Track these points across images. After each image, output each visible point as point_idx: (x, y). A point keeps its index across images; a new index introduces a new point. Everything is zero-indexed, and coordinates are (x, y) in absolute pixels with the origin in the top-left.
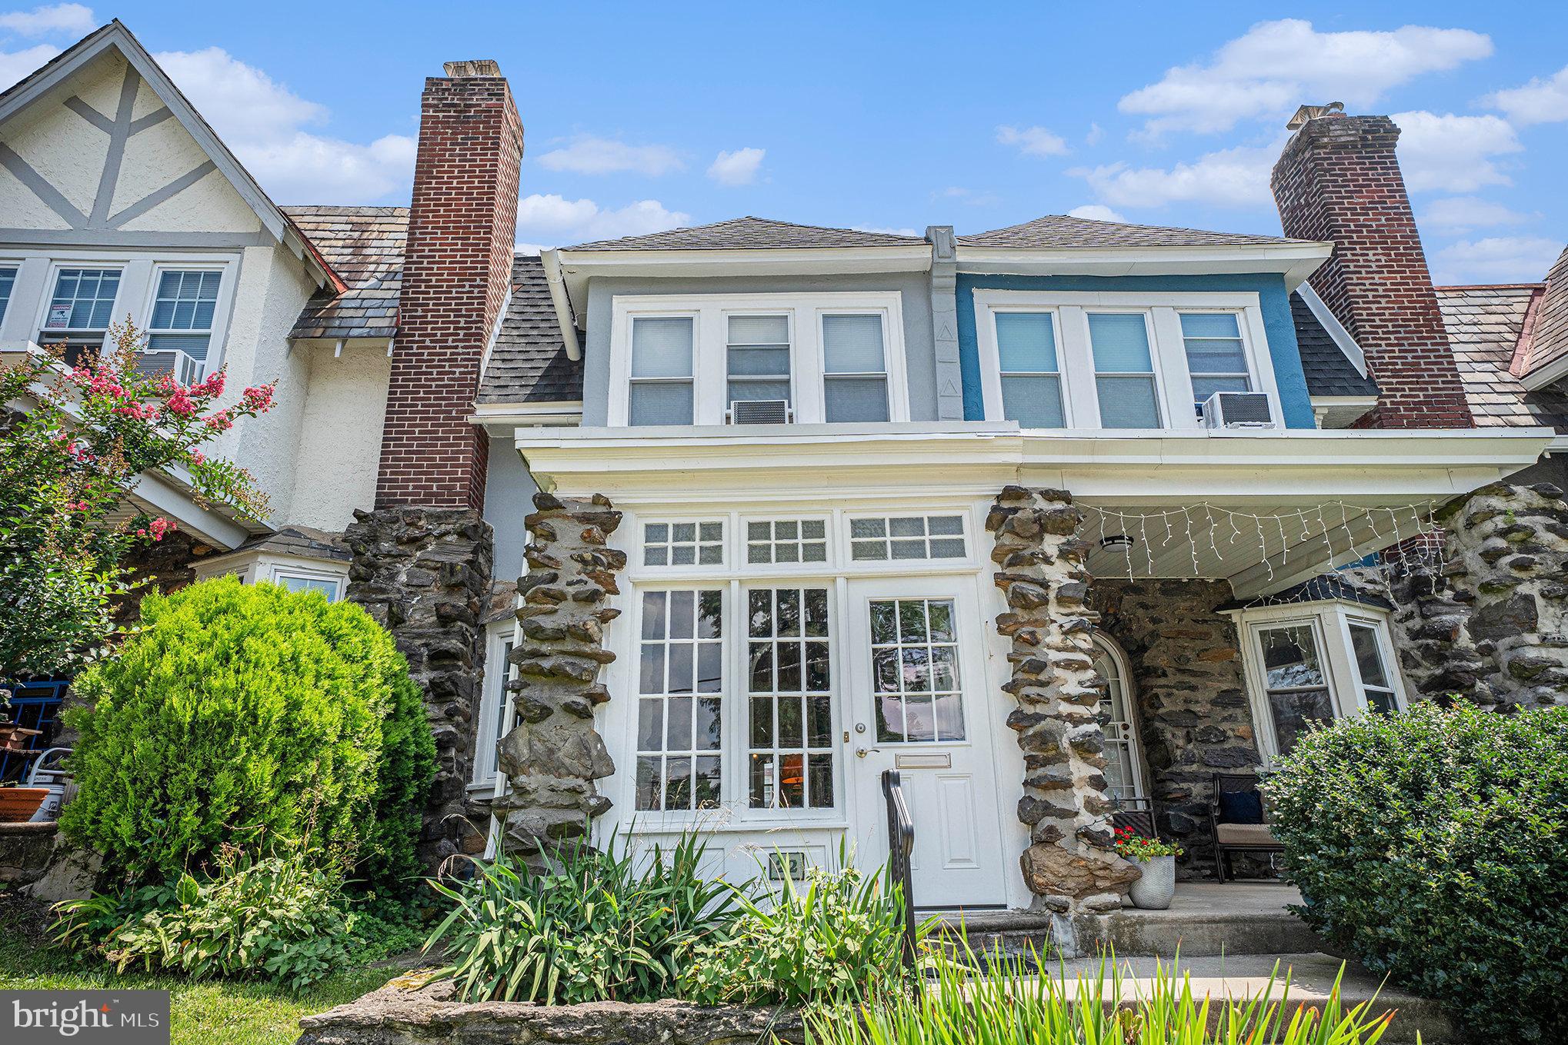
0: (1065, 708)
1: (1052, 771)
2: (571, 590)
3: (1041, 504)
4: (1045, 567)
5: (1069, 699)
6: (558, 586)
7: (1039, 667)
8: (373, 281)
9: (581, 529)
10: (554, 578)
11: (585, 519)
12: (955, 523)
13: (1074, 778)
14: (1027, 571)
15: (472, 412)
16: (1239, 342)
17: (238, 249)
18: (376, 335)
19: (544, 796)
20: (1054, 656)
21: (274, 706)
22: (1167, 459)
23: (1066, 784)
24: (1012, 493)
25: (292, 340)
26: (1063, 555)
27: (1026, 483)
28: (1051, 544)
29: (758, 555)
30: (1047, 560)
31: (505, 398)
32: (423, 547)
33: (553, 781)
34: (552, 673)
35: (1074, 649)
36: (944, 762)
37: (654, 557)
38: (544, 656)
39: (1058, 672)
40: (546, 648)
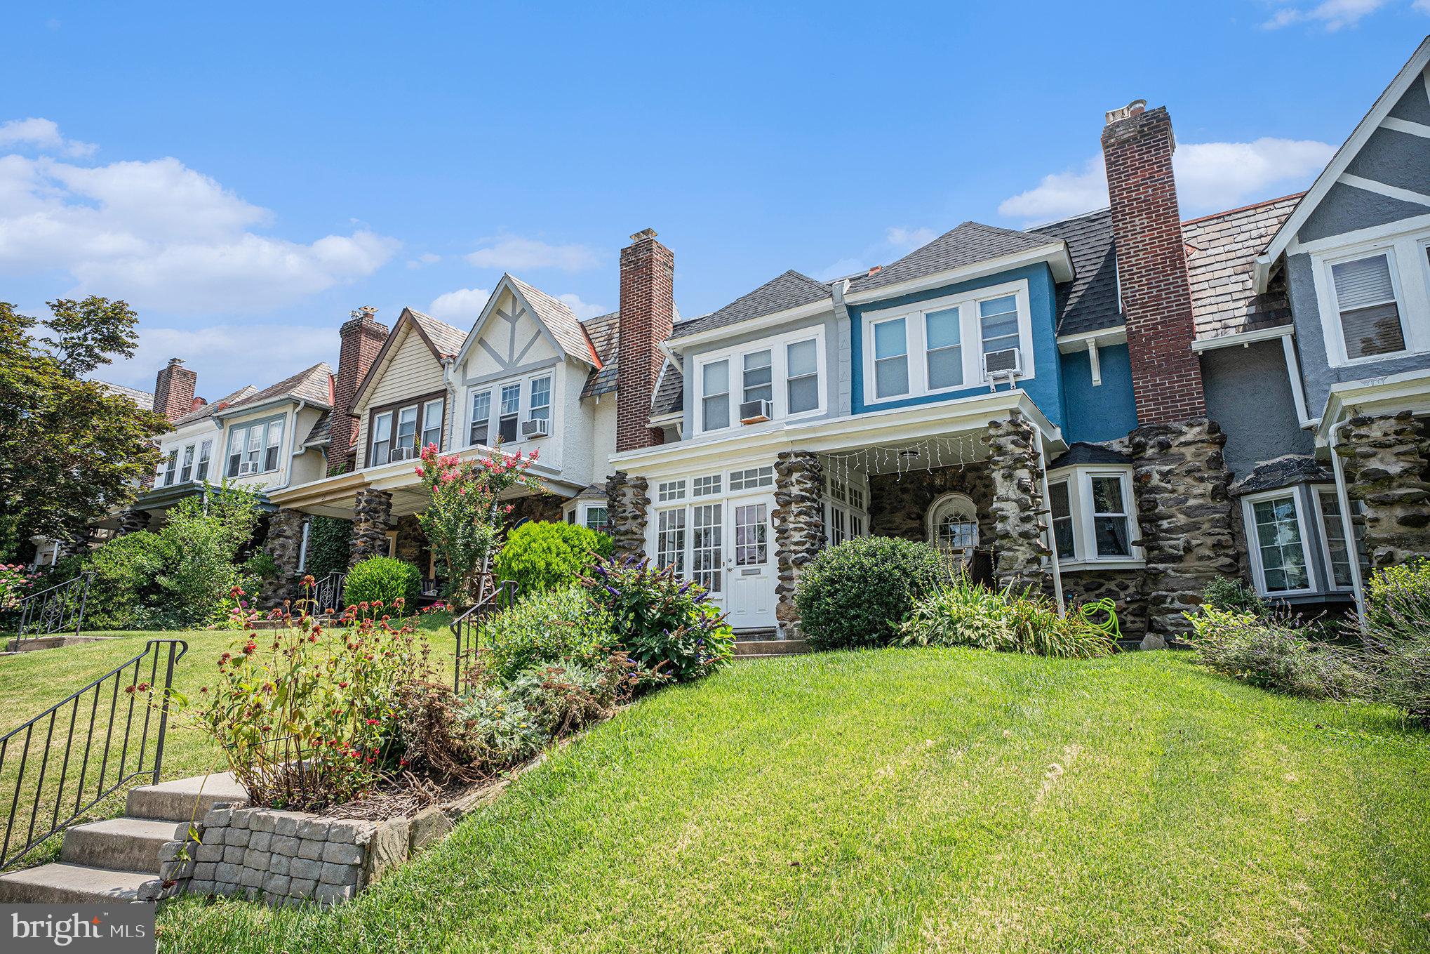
0: (793, 548)
1: (786, 573)
2: (631, 515)
3: (793, 459)
4: (791, 488)
5: (796, 544)
6: (626, 514)
7: (787, 531)
8: (612, 359)
9: (634, 491)
10: (624, 511)
12: (767, 470)
13: (794, 576)
14: (786, 490)
15: (648, 422)
16: (1015, 313)
17: (554, 365)
18: (611, 389)
20: (792, 526)
21: (542, 565)
23: (791, 579)
24: (781, 456)
25: (581, 399)
26: (798, 482)
27: (787, 450)
28: (795, 476)
29: (697, 493)
30: (792, 484)
31: (661, 413)
35: (800, 522)
36: (758, 572)
37: (662, 498)
39: (792, 533)
40: (622, 538)
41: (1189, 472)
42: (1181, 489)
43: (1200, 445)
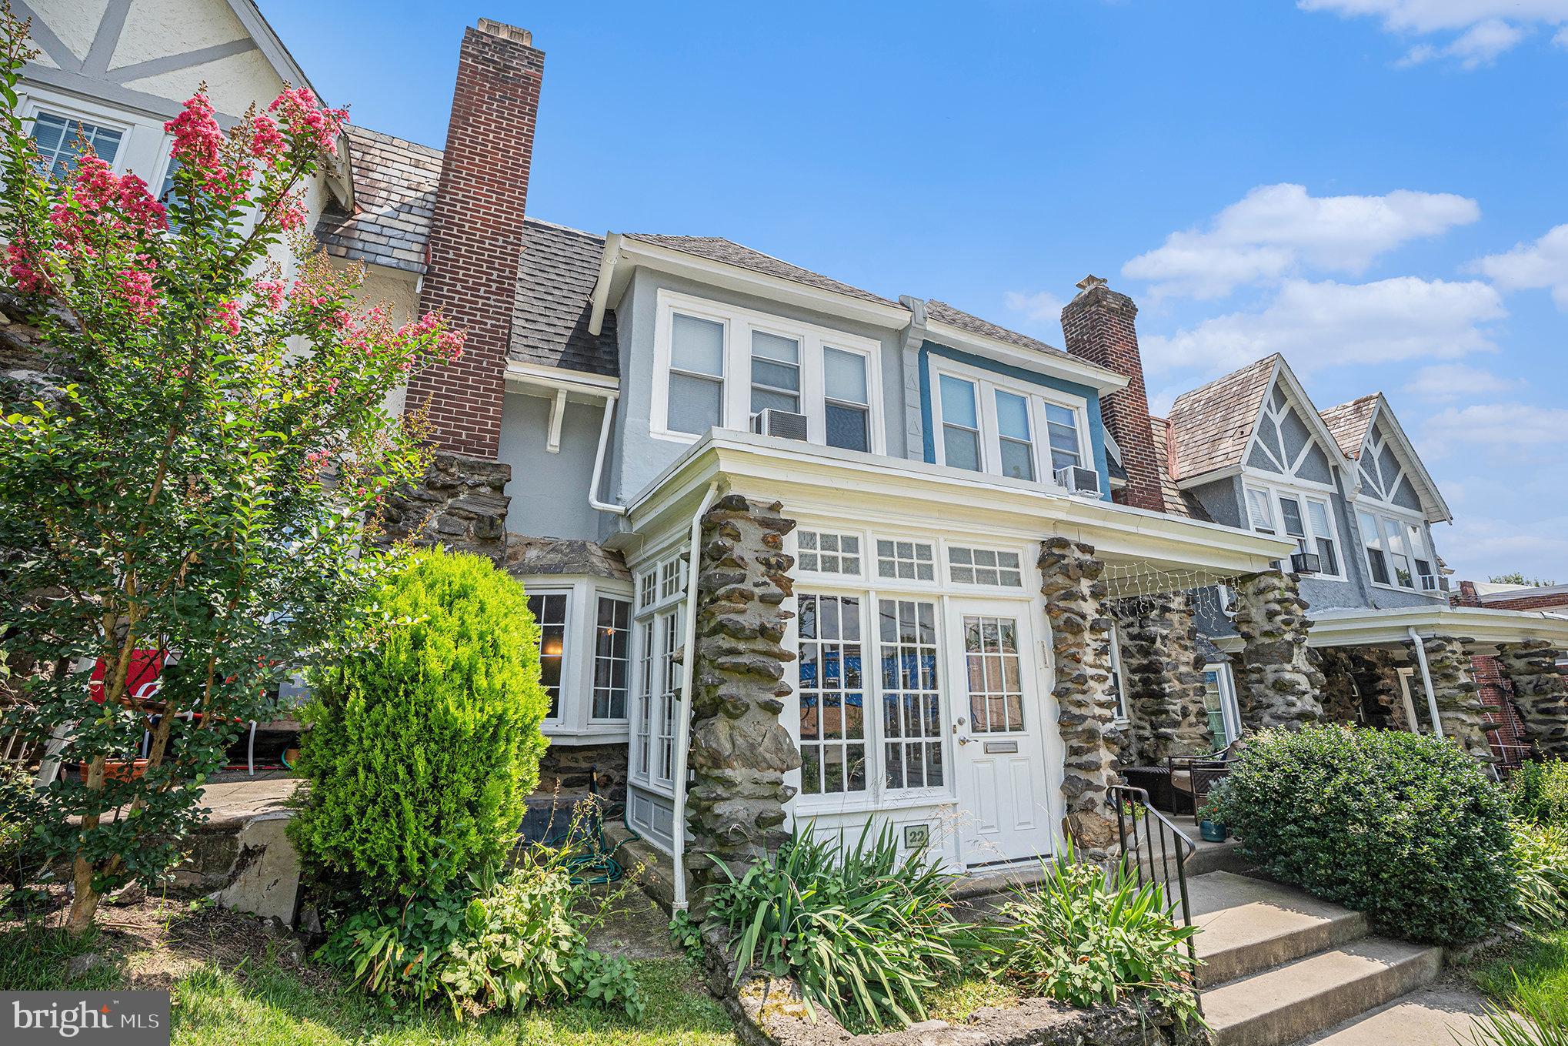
0: (1098, 711)
1: (1089, 757)
2: (758, 591)
3: (1077, 554)
4: (1084, 604)
5: (1101, 705)
6: (747, 586)
7: (1082, 679)
8: (386, 209)
9: (761, 532)
10: (742, 579)
11: (764, 523)
12: (1011, 559)
13: (1103, 762)
14: (1072, 605)
15: (504, 366)
16: (1074, 431)
18: (404, 267)
19: (747, 788)
20: (1090, 671)
22: (1142, 531)
23: (1099, 767)
26: (1092, 595)
28: (1085, 586)
29: (886, 569)
30: (1083, 598)
31: (535, 359)
32: (455, 495)
33: (757, 774)
34: (749, 670)
35: (1101, 666)
36: (1011, 747)
37: (808, 563)
38: (740, 653)
39: (1091, 683)
40: (742, 646)
41: (1178, 638)
42: (1174, 654)
43: (1183, 614)
